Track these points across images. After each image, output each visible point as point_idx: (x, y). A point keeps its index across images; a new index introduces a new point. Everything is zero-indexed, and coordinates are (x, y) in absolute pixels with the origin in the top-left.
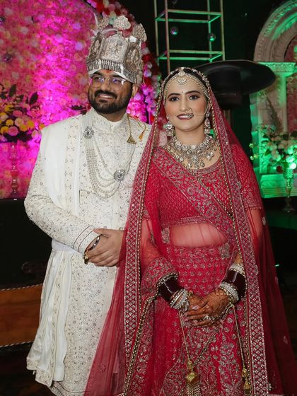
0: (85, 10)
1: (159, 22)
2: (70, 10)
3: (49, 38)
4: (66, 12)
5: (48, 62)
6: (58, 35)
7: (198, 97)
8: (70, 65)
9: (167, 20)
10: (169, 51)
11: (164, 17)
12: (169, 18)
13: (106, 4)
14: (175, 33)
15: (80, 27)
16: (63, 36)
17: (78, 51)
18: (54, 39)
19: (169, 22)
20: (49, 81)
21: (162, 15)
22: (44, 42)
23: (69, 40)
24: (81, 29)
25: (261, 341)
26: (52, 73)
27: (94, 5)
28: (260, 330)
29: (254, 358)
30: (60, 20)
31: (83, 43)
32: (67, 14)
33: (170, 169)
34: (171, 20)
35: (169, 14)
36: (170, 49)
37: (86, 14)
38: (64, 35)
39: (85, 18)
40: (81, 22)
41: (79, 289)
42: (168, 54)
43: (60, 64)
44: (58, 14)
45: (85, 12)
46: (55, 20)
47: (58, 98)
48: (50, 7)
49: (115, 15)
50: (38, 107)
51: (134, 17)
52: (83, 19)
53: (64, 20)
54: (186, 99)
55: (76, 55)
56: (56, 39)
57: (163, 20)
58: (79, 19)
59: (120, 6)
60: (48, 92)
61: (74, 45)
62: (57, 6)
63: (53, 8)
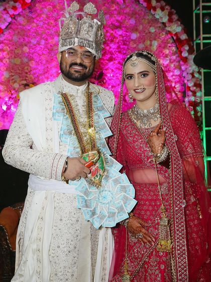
0: (139, 9)
1: (196, 14)
2: (128, 10)
3: (112, 32)
4: (125, 12)
5: (111, 49)
6: (118, 29)
7: (147, 75)
8: (127, 51)
9: (201, 12)
10: (202, 36)
11: (199, 10)
12: (203, 10)
13: (154, 3)
14: (207, 21)
15: (134, 22)
16: (122, 30)
17: (133, 40)
18: (116, 32)
19: (203, 14)
20: (112, 63)
21: (198, 8)
22: (109, 34)
23: (127, 32)
24: (135, 23)
25: (185, 258)
26: (114, 57)
27: (145, 4)
28: (185, 250)
29: (180, 271)
30: (120, 18)
31: (137, 34)
32: (126, 13)
33: (127, 129)
34: (205, 12)
35: (203, 6)
36: (203, 34)
37: (140, 12)
38: (123, 28)
39: (139, 15)
40: (136, 18)
41: (61, 220)
42: (202, 38)
43: (120, 50)
44: (119, 13)
45: (139, 11)
46: (117, 18)
47: (118, 75)
48: (113, 9)
49: (161, 11)
50: (103, 81)
51: (175, 12)
52: (137, 16)
53: (124, 18)
54: (138, 77)
55: (132, 43)
56: (117, 32)
57: (198, 12)
58: (134, 16)
59: (164, 4)
60: (111, 71)
61: (130, 36)
62: (118, 8)
63: (116, 9)
